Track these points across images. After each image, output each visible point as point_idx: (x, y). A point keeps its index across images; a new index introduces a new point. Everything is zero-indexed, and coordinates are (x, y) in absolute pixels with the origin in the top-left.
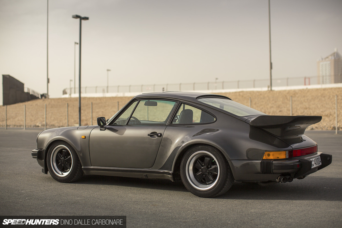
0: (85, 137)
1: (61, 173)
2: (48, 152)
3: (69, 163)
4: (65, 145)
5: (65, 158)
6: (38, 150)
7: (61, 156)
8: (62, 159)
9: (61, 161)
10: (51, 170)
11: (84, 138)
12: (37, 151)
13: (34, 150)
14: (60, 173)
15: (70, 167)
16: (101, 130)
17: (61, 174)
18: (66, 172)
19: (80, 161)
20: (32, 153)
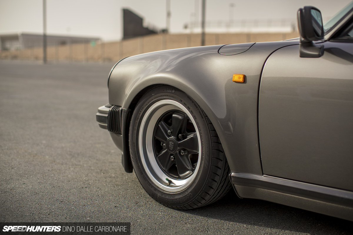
0: (245, 77)
1: (167, 180)
2: (133, 116)
3: (189, 152)
4: (181, 102)
5: (178, 139)
6: (110, 107)
7: (166, 132)
8: (171, 141)
9: (168, 145)
10: (139, 166)
11: (241, 80)
12: (108, 110)
13: (103, 108)
14: (164, 177)
15: (194, 167)
16: (303, 55)
17: (167, 182)
18: (180, 178)
19: (223, 152)
20: (98, 114)
